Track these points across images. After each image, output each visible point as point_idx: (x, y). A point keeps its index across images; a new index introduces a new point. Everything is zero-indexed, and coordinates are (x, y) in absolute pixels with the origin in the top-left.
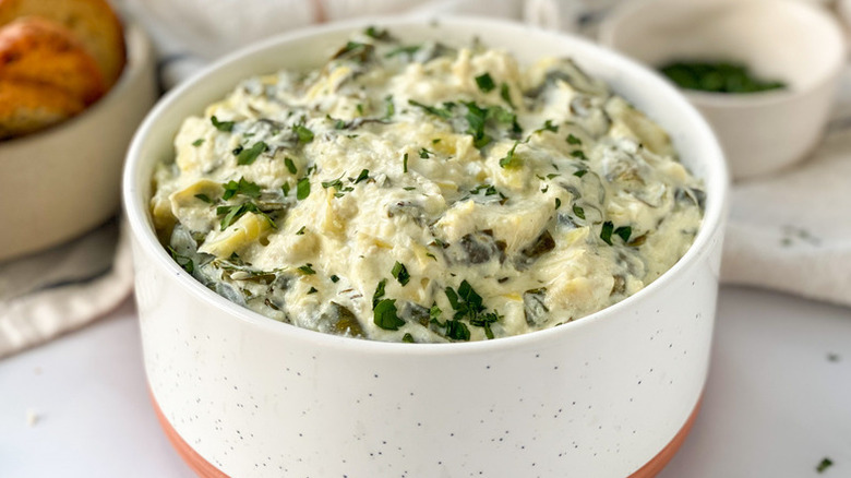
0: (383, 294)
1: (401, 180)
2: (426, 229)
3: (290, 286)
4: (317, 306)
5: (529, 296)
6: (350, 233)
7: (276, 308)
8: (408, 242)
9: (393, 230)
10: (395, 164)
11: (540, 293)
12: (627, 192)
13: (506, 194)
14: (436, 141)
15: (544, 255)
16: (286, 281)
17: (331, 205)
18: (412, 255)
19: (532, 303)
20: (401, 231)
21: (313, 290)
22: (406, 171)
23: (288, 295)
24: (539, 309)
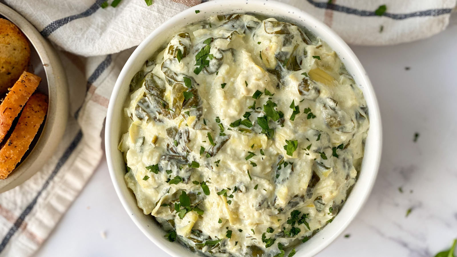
0: (265, 237)
1: (250, 184)
2: (273, 209)
3: (227, 245)
4: (241, 249)
5: (316, 202)
6: (241, 217)
7: (225, 253)
8: (269, 218)
9: (260, 215)
10: (245, 176)
11: (320, 199)
12: (338, 130)
13: (292, 162)
14: (253, 147)
15: (317, 184)
16: (224, 243)
17: (228, 209)
18: (272, 223)
19: (318, 205)
20: (263, 214)
21: (236, 243)
22: (251, 179)
23: (227, 247)
24: (322, 206)
